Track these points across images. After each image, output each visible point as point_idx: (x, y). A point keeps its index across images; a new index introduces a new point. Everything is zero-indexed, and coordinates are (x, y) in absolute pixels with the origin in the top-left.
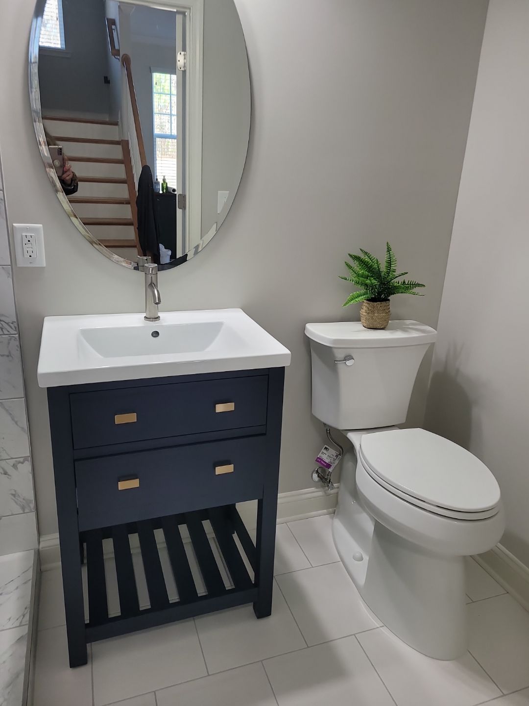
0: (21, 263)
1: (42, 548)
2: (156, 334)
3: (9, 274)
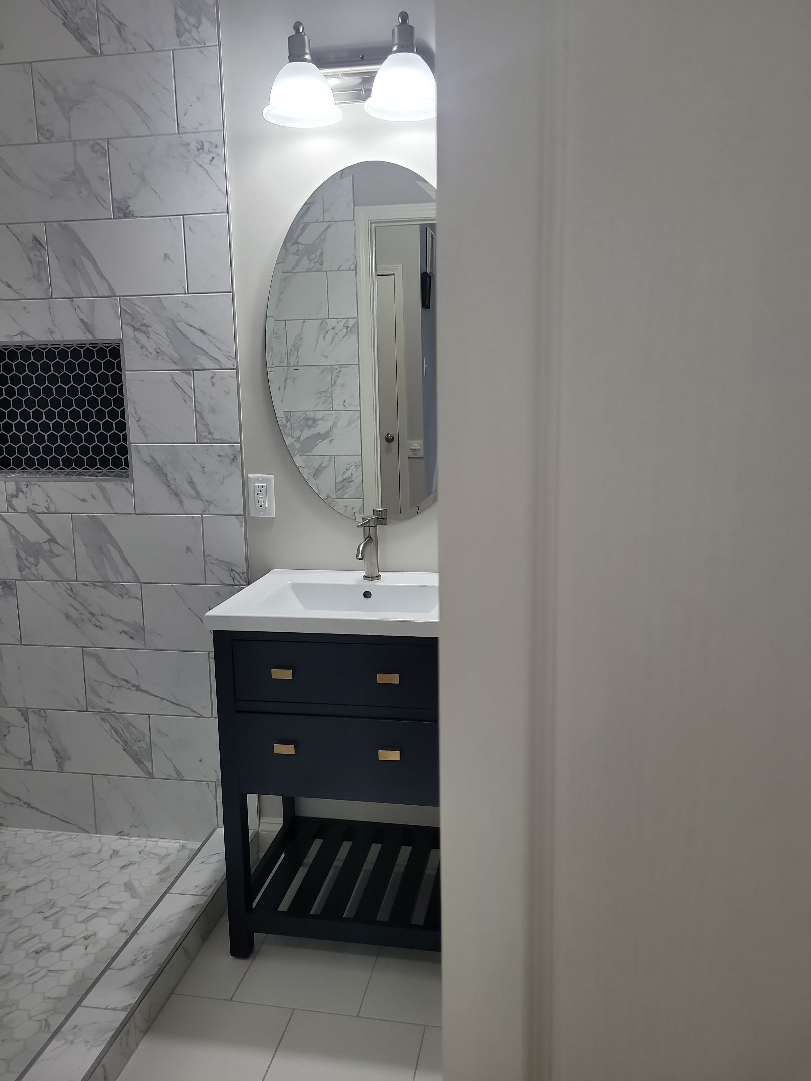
0: (253, 513)
1: (262, 831)
2: (367, 595)
3: (241, 523)
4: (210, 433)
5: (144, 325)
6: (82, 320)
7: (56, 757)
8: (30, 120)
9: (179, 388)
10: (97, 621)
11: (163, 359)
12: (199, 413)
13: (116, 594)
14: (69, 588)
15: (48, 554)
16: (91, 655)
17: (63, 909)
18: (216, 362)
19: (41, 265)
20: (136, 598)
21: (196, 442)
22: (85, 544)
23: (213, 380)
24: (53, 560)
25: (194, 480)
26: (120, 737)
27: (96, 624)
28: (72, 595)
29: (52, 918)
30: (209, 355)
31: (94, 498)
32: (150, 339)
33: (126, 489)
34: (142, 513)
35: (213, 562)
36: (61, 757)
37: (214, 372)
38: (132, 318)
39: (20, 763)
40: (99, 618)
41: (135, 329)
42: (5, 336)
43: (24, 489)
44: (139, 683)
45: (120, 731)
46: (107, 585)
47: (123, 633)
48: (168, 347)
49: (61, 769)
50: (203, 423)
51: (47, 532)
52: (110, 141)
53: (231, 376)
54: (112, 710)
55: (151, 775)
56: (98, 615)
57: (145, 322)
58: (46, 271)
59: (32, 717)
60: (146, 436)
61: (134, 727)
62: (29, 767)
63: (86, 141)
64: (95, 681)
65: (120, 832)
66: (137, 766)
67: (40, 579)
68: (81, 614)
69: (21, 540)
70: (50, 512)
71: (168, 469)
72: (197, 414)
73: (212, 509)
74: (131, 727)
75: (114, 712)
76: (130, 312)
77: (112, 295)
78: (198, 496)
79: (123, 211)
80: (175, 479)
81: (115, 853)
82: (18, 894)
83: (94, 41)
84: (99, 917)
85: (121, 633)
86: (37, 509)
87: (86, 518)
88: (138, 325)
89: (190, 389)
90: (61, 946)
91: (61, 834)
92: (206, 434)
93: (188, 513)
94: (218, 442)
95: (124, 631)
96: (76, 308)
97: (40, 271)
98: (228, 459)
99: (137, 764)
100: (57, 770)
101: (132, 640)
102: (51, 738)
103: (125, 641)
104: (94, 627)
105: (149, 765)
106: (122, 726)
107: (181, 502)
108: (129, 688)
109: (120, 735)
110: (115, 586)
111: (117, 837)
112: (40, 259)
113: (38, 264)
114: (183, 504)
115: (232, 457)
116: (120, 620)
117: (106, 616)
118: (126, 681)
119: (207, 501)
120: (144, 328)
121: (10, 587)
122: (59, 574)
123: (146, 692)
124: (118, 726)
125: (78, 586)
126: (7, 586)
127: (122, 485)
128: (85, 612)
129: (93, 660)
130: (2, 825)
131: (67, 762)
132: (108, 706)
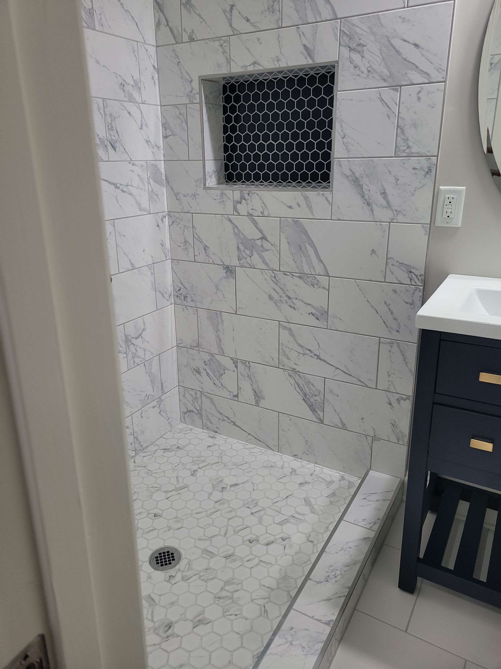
0: (439, 222)
3: (426, 232)
4: (409, 147)
5: (359, 45)
6: (305, 46)
7: (255, 396)
9: (384, 104)
10: (292, 303)
11: (374, 77)
12: (401, 128)
13: (308, 283)
14: (273, 276)
15: (260, 248)
16: (285, 328)
17: (263, 509)
18: (426, 76)
20: (324, 288)
21: (393, 156)
22: (288, 243)
23: (419, 95)
24: (264, 254)
25: (387, 191)
26: (301, 391)
27: (291, 305)
28: (275, 281)
29: (257, 515)
30: (419, 69)
31: (299, 206)
32: (363, 58)
33: (326, 198)
34: (337, 219)
35: (394, 264)
36: (258, 397)
37: (422, 87)
38: (350, 39)
39: (230, 395)
40: (294, 301)
41: (351, 49)
42: (242, 67)
43: (246, 196)
44: (320, 353)
45: (302, 386)
46: (302, 276)
47: (311, 314)
48: (380, 65)
49: (257, 404)
50: (402, 137)
51: (261, 231)
53: (438, 90)
54: (297, 369)
55: (322, 421)
56: (293, 299)
57: (361, 41)
59: (240, 365)
60: (348, 151)
61: (312, 385)
62: (236, 399)
64: (287, 347)
65: (296, 455)
66: (312, 413)
67: (253, 267)
68: (280, 296)
69: (242, 237)
70: (264, 216)
71: (365, 181)
72: (399, 129)
74: (310, 385)
75: (298, 372)
76: (348, 33)
77: (334, 17)
78: (389, 205)
80: (370, 190)
81: (294, 471)
82: (232, 488)
84: (290, 522)
85: (309, 314)
86: (255, 213)
87: (291, 221)
88: (354, 46)
89: (395, 105)
90: (267, 541)
91: (255, 447)
92: (405, 148)
93: (377, 220)
94: (415, 155)
95: (312, 313)
96: (301, 34)
98: (423, 172)
99: (312, 411)
100: (254, 404)
101: (318, 320)
102: (252, 382)
103: (312, 321)
104: (289, 307)
105: (321, 414)
106: (304, 383)
107: (372, 210)
108: (311, 356)
109: (301, 389)
110: (308, 278)
111: (293, 458)
114: (374, 212)
115: (426, 170)
116: (310, 305)
117: (299, 300)
118: (310, 350)
119: (396, 211)
120: (359, 48)
121: (231, 272)
122: (267, 264)
123: (325, 361)
124: (301, 382)
125: (280, 275)
126: (229, 270)
127: (323, 195)
128: (284, 295)
129: (287, 332)
130: (216, 432)
131: (262, 401)
132: (294, 366)
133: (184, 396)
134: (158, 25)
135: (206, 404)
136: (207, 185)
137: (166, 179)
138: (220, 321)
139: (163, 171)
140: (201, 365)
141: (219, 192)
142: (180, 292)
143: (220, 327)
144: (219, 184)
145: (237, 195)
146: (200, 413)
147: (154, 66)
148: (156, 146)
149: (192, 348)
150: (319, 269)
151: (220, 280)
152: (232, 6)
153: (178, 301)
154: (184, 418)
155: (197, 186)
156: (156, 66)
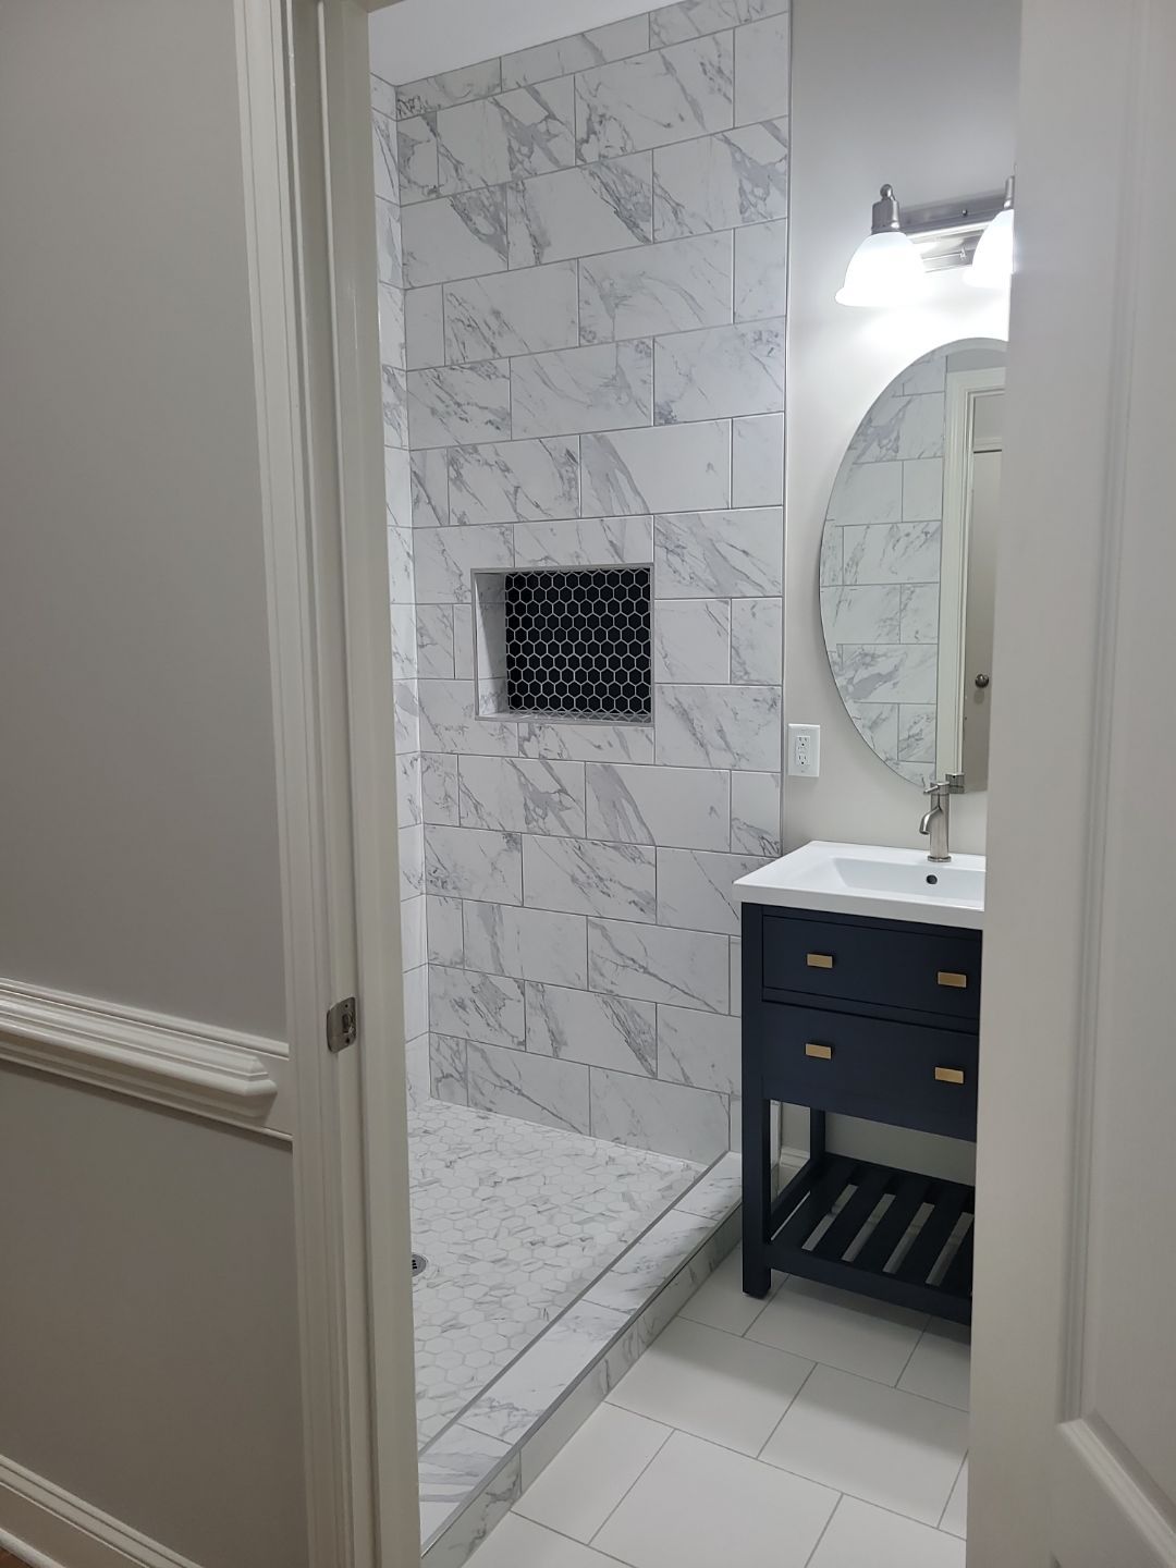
0: (792, 771)
1: (785, 1162)
2: (931, 880)
3: (778, 782)
4: (746, 673)
5: (678, 546)
6: (611, 542)
7: (552, 1040)
8: (573, 322)
9: (713, 618)
10: (605, 887)
11: (697, 585)
12: (735, 649)
13: (627, 857)
14: (576, 845)
15: (557, 805)
16: (596, 926)
18: (758, 588)
19: (572, 482)
20: (650, 863)
21: (729, 682)
22: (597, 797)
23: (754, 610)
24: (563, 814)
25: (724, 728)
26: (622, 1026)
27: (604, 890)
28: (580, 854)
29: (546, 1213)
30: (750, 580)
31: (611, 745)
32: (684, 562)
33: (647, 736)
34: (663, 764)
35: (741, 827)
36: (557, 1040)
37: (756, 600)
38: (667, 539)
39: (513, 1042)
40: (608, 883)
41: (668, 551)
42: (530, 562)
43: (537, 731)
44: (648, 964)
45: (623, 1019)
46: (618, 846)
47: (632, 904)
48: (705, 571)
49: (556, 1055)
50: (738, 660)
51: (558, 781)
52: (657, 339)
53: (775, 605)
54: (616, 993)
55: (654, 1075)
56: (607, 880)
57: (680, 542)
58: (577, 488)
59: (528, 990)
60: (672, 675)
61: (639, 1016)
62: (523, 1048)
63: (629, 341)
64: (599, 956)
65: (617, 1139)
66: (639, 1062)
67: (548, 834)
68: (588, 877)
69: (531, 789)
70: (562, 759)
71: (695, 714)
72: (733, 650)
73: (744, 764)
74: (636, 1016)
75: (618, 995)
76: (664, 532)
77: (646, 512)
78: (728, 747)
79: (665, 417)
80: (702, 727)
81: (612, 1159)
83: (646, 227)
84: (596, 1221)
85: (630, 903)
86: (550, 755)
87: (600, 767)
88: (671, 547)
89: (726, 620)
90: (557, 1243)
91: (554, 1130)
92: (742, 674)
93: (715, 767)
94: (755, 683)
95: (634, 902)
96: (606, 528)
97: (571, 488)
98: (766, 704)
100: (551, 1055)
101: (642, 913)
102: (548, 1018)
103: (634, 913)
104: (601, 894)
105: (653, 1063)
106: (627, 1015)
107: (707, 754)
108: (636, 969)
109: (622, 1023)
110: (627, 848)
111: (613, 1144)
112: (573, 475)
113: (570, 480)
114: (710, 756)
115: (770, 703)
116: (630, 889)
117: (615, 882)
118: (633, 960)
119: (737, 754)
120: (678, 550)
121: (515, 841)
122: (568, 830)
123: (655, 976)
124: (621, 1012)
125: (586, 845)
126: (512, 839)
127: (642, 731)
128: (592, 875)
129: (598, 932)
130: (490, 1110)
131: (563, 1048)
132: (610, 987)
133: (438, 1050)
134: (416, 502)
135: (475, 1059)
136: (481, 714)
137: (420, 705)
138: (497, 919)
139: (416, 694)
140: (466, 994)
141: (498, 725)
142: (436, 875)
143: (497, 929)
144: (498, 711)
145: (524, 729)
146: (463, 1079)
147: (408, 554)
148: (407, 658)
149: (452, 965)
150: (641, 836)
151: (499, 854)
152: (517, 488)
153: (433, 890)
154: (437, 1089)
155: (465, 715)
156: (411, 553)
